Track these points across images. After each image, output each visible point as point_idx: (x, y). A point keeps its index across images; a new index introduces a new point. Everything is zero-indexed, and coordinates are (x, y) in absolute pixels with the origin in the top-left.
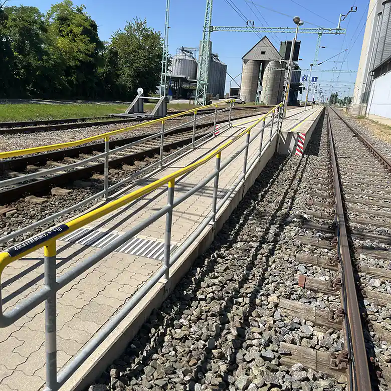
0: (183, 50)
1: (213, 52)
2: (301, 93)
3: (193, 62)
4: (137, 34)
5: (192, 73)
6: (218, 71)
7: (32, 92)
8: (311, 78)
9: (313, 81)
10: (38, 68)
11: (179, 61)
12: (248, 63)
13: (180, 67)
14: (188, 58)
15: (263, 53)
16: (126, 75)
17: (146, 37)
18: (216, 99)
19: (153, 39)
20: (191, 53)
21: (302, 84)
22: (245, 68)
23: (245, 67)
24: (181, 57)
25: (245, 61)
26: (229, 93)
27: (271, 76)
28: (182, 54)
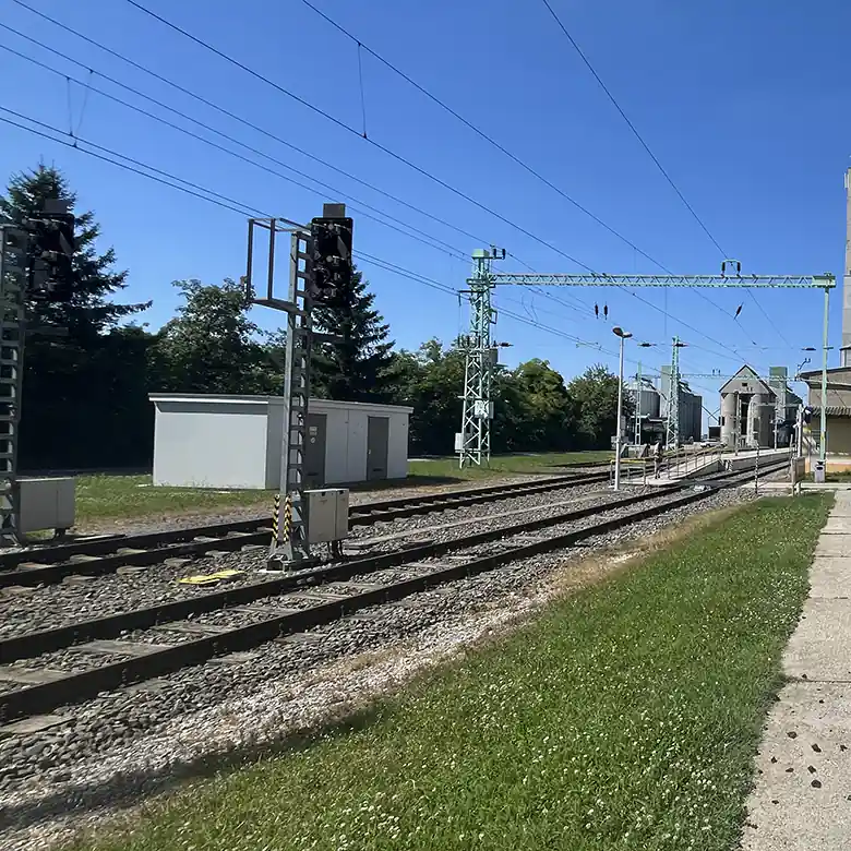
3: (652, 393)
4: (598, 380)
5: (654, 409)
6: (690, 405)
7: (511, 446)
10: (519, 424)
12: (727, 397)
14: (645, 389)
15: (745, 385)
16: (588, 424)
17: (608, 384)
18: (689, 443)
19: (612, 382)
20: (650, 381)
22: (724, 403)
23: (724, 401)
25: (724, 395)
26: (707, 433)
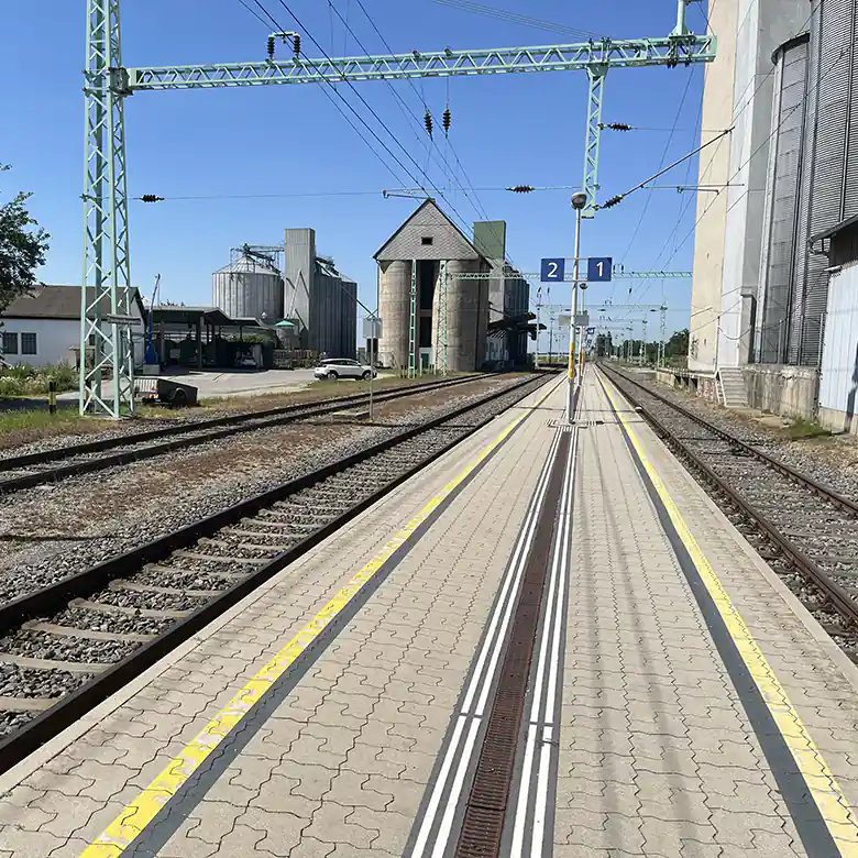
0: (247, 252)
1: (320, 253)
2: (534, 338)
3: (271, 279)
5: (272, 303)
6: (334, 296)
8: (584, 267)
9: (593, 276)
11: (239, 278)
12: (392, 268)
13: (240, 292)
14: (258, 270)
15: (427, 241)
20: (269, 259)
21: (533, 317)
22: (385, 280)
23: (385, 278)
24: (243, 269)
25: (384, 265)
27: (453, 297)
28: (244, 261)
